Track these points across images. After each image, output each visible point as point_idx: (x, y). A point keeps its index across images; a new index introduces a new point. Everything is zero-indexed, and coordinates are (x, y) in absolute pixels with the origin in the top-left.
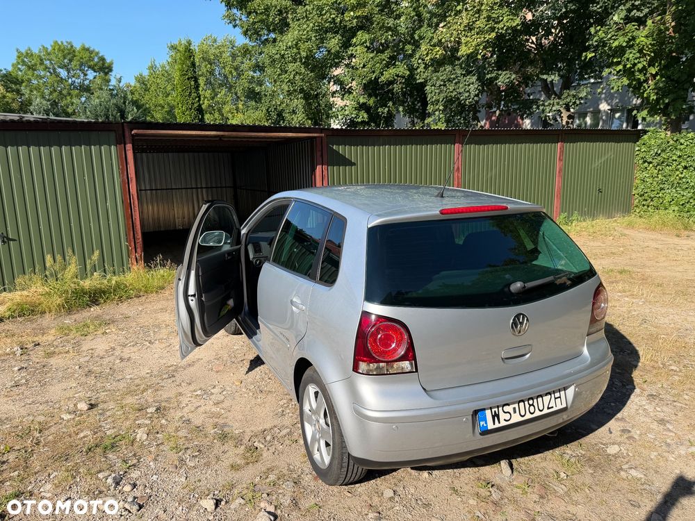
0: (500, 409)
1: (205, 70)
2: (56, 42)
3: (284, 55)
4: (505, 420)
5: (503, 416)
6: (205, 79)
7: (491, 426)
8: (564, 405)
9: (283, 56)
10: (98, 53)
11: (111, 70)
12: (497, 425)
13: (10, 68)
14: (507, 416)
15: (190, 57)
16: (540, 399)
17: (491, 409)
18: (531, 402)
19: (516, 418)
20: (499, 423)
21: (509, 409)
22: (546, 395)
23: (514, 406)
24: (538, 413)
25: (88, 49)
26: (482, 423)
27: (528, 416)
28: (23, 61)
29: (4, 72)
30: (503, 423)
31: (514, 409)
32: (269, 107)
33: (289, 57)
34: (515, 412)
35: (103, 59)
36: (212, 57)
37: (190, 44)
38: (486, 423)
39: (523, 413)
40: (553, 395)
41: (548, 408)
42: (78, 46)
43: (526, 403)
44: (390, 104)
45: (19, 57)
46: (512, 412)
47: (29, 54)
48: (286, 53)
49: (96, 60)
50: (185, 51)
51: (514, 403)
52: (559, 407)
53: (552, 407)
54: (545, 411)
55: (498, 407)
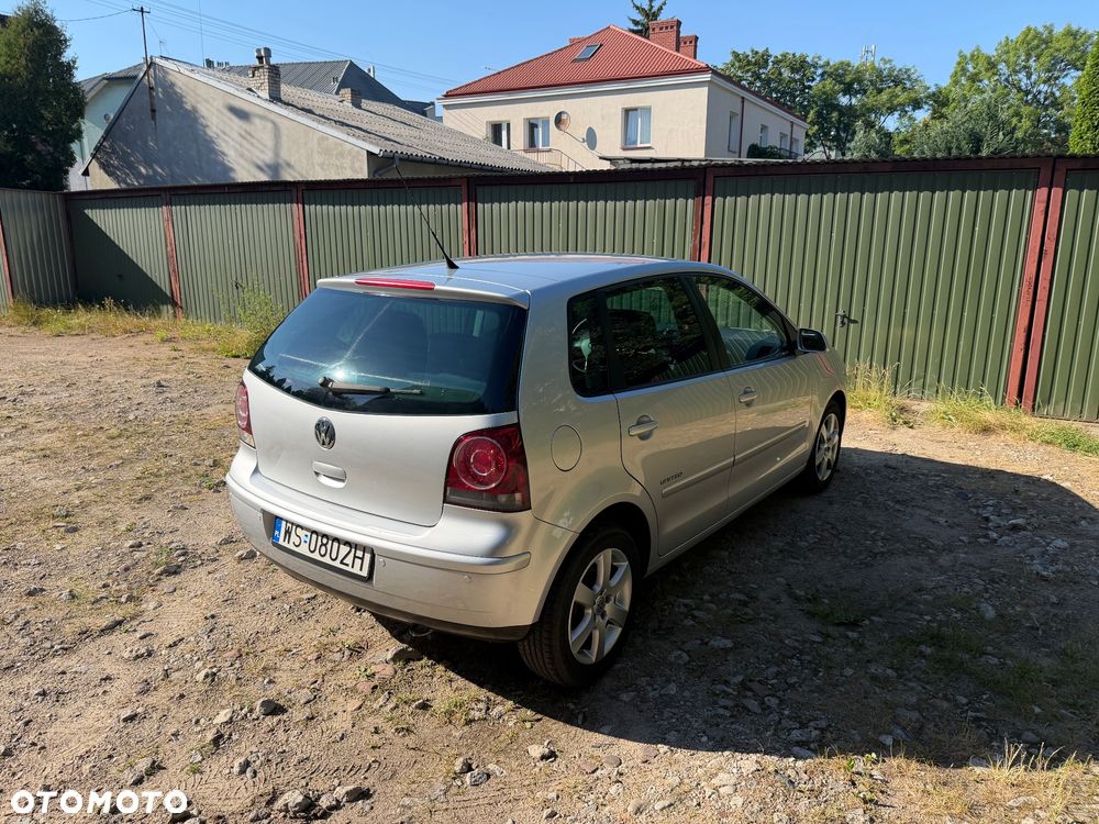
0: (294, 528)
4: (294, 543)
5: (293, 537)
7: (281, 541)
8: (365, 573)
12: (286, 544)
14: (297, 541)
16: (336, 546)
18: (325, 541)
20: (289, 542)
21: (303, 534)
22: (346, 543)
23: (307, 533)
24: (327, 560)
25: (1075, 34)
26: (275, 532)
28: (964, 69)
30: (291, 546)
31: (306, 537)
34: (305, 540)
38: (279, 535)
39: (312, 548)
40: (353, 551)
41: (342, 562)
46: (302, 540)
47: (975, 57)
51: (307, 529)
52: (356, 570)
53: (347, 565)
54: (337, 564)
55: (293, 524)
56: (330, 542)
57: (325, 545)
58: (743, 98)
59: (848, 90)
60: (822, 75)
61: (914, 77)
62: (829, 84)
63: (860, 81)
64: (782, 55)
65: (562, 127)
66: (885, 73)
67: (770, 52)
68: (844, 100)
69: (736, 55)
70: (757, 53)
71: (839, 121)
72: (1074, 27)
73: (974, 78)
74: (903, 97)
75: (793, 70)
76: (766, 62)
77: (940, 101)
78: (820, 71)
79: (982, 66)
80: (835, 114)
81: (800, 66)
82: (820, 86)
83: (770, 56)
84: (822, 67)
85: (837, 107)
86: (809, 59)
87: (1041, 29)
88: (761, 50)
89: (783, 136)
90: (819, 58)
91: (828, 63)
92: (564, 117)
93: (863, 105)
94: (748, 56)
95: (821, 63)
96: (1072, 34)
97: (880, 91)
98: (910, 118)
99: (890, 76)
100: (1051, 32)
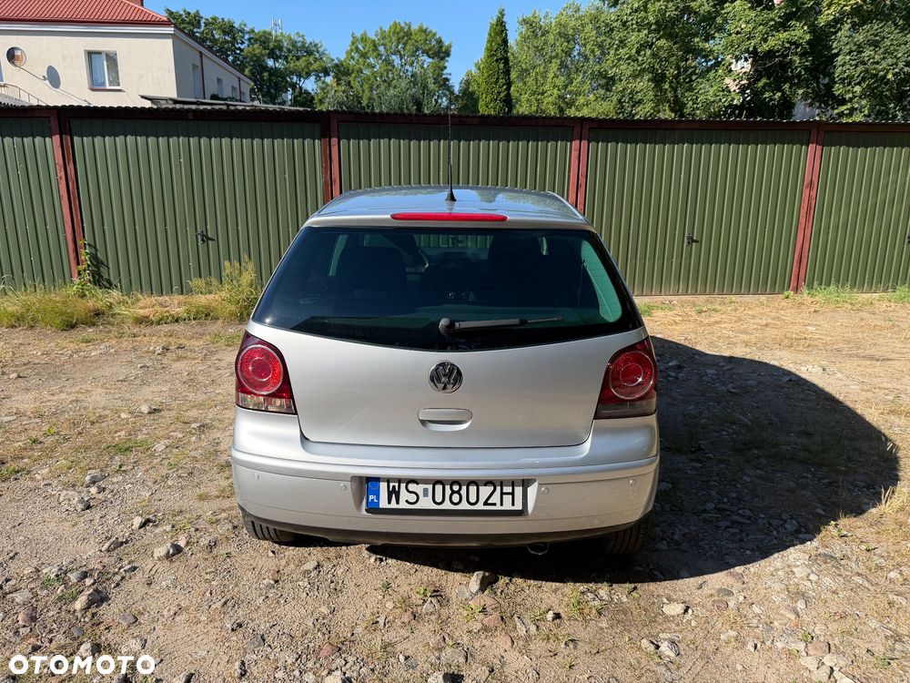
0: (403, 485)
1: (560, 49)
2: (395, 24)
3: (627, 21)
4: (407, 501)
5: (404, 495)
6: (559, 61)
7: (383, 504)
8: (518, 506)
9: (624, 24)
10: (435, 35)
11: (448, 55)
12: (393, 505)
13: (343, 57)
14: (412, 498)
15: (503, 31)
16: (473, 489)
17: (388, 481)
18: (456, 488)
19: (426, 503)
20: (398, 503)
21: (419, 488)
22: (487, 483)
23: (426, 486)
24: (464, 506)
25: (425, 31)
26: (371, 497)
27: (447, 506)
28: (357, 48)
29: (336, 61)
30: (403, 505)
31: (426, 491)
32: (623, 96)
33: (632, 25)
34: (426, 494)
35: (440, 42)
36: (571, 32)
37: (503, 15)
38: (378, 498)
39: (439, 499)
40: (498, 488)
41: (486, 503)
42: (415, 27)
43: (448, 487)
44: (787, 86)
45: (353, 43)
46: (421, 495)
47: (364, 39)
48: (630, 18)
49: (434, 43)
50: (497, 25)
51: (425, 481)
52: (507, 506)
53: (495, 504)
54: (480, 506)
55: (400, 481)
56: (464, 488)
57: (458, 492)
58: (201, 53)
59: (272, 55)
60: (250, 39)
61: (321, 50)
62: (257, 49)
63: (281, 49)
64: (212, 19)
65: (17, 63)
66: (299, 44)
67: (201, 14)
68: (270, 63)
69: (171, 13)
70: (189, 13)
71: (270, 80)
72: (425, 27)
73: (364, 56)
74: (315, 66)
75: (225, 33)
76: (199, 22)
77: (341, 71)
78: (247, 37)
79: (369, 47)
80: (266, 74)
81: (229, 29)
82: (251, 49)
83: (202, 18)
84: (248, 33)
85: (265, 68)
86: (236, 25)
87: (403, 25)
88: (193, 12)
89: (234, 88)
90: (245, 25)
91: (253, 31)
92: (18, 53)
93: (286, 69)
94: (181, 15)
95: (247, 29)
96: (423, 31)
97: (298, 59)
98: (324, 82)
99: (303, 46)
100: (409, 28)
